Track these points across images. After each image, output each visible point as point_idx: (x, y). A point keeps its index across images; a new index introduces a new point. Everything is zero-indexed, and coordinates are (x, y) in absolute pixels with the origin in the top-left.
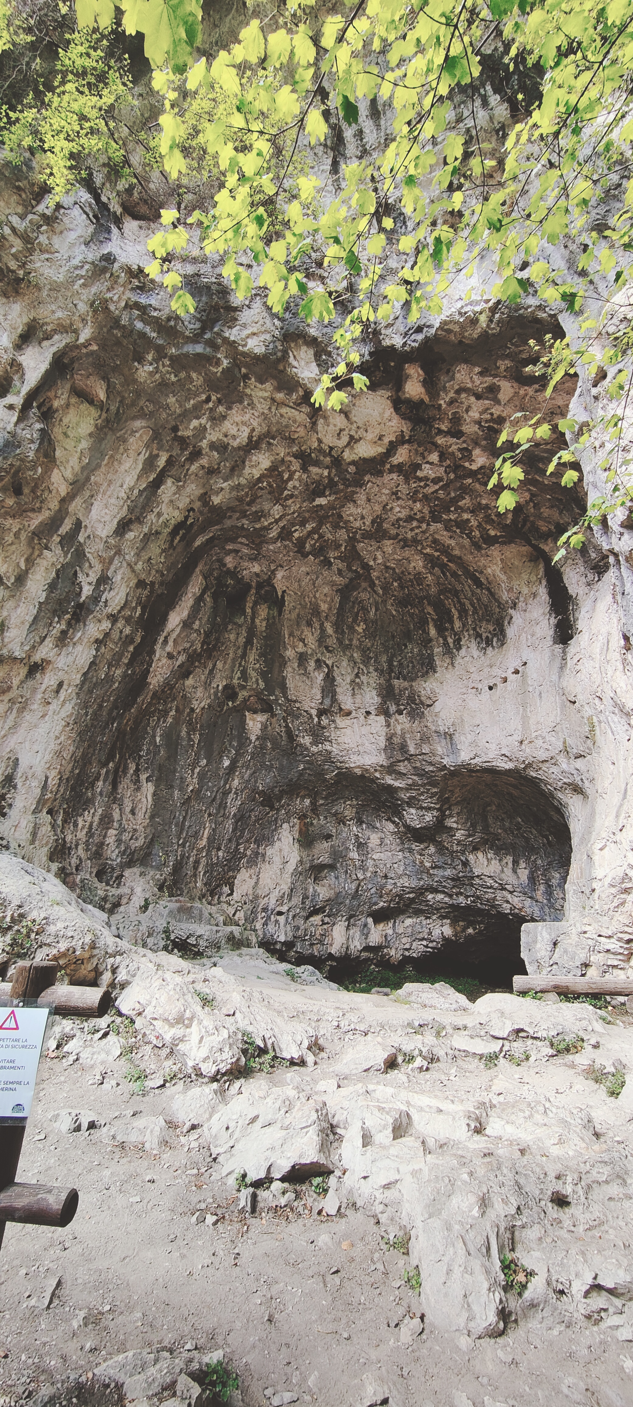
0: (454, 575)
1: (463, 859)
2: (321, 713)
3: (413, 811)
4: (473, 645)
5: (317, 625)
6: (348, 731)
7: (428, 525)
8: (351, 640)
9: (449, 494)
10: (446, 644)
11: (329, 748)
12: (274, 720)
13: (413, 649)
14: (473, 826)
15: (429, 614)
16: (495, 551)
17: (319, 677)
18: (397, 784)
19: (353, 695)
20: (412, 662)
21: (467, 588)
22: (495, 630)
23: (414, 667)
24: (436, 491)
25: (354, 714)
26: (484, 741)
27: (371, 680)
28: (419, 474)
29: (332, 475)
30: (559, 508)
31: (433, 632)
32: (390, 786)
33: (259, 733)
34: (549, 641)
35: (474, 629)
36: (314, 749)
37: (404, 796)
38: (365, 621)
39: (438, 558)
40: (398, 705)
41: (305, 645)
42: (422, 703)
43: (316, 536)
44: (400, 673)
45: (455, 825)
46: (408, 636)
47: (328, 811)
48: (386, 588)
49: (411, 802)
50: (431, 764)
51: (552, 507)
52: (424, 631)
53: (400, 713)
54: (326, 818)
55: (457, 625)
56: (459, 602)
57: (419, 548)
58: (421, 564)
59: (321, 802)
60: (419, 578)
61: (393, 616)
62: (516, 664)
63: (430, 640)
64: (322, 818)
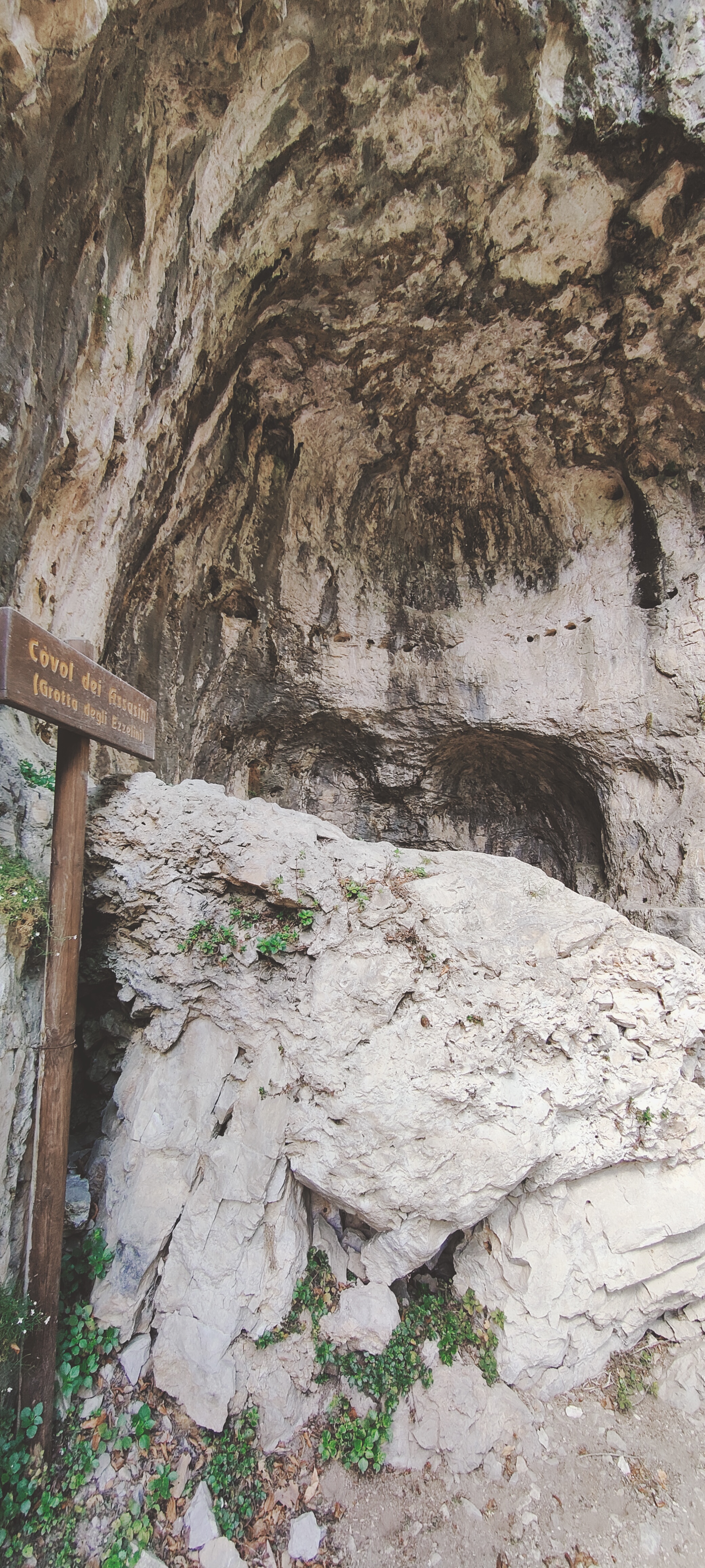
0: (509, 489)
1: (422, 822)
2: (317, 631)
3: (391, 767)
4: (511, 582)
5: (326, 507)
6: (343, 662)
7: (521, 412)
8: (359, 540)
9: (577, 379)
10: (473, 574)
11: (317, 680)
12: (256, 631)
13: (430, 571)
14: (444, 788)
15: (456, 530)
16: (576, 474)
17: (320, 581)
18: (387, 735)
19: (358, 615)
20: (429, 588)
21: (516, 509)
22: (540, 570)
23: (430, 594)
24: (563, 370)
25: (353, 641)
26: (524, 700)
27: (379, 599)
28: (569, 338)
29: (469, 288)
30: (682, 444)
31: (457, 555)
32: (379, 736)
33: (235, 645)
34: (628, 600)
35: (514, 564)
36: (299, 679)
37: (388, 749)
38: (378, 518)
39: (502, 461)
40: (409, 639)
41: (310, 533)
42: (442, 642)
43: (383, 375)
44: (413, 598)
45: (428, 787)
46: (425, 551)
47: (284, 759)
48: (418, 481)
49: (395, 758)
50: (445, 717)
51: (673, 440)
52: (446, 551)
53: (408, 648)
54: (279, 766)
55: (492, 553)
56: (501, 524)
57: (488, 440)
58: (477, 461)
59: (280, 746)
60: (464, 479)
61: (413, 521)
62: (573, 616)
63: (453, 565)
64: (274, 766)
